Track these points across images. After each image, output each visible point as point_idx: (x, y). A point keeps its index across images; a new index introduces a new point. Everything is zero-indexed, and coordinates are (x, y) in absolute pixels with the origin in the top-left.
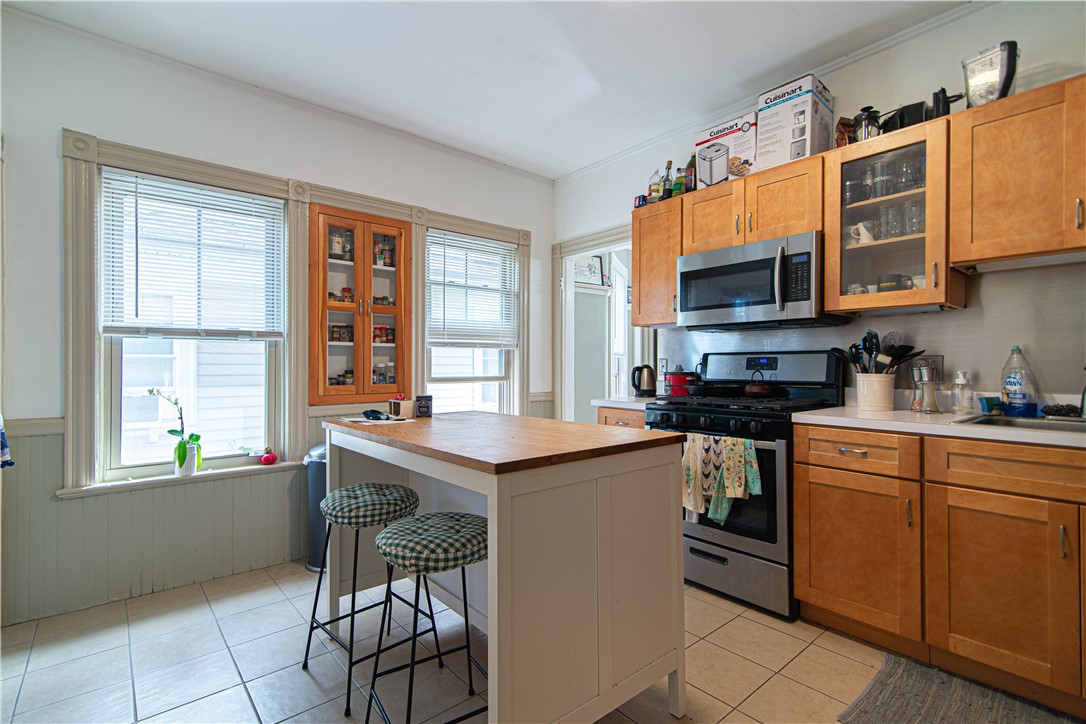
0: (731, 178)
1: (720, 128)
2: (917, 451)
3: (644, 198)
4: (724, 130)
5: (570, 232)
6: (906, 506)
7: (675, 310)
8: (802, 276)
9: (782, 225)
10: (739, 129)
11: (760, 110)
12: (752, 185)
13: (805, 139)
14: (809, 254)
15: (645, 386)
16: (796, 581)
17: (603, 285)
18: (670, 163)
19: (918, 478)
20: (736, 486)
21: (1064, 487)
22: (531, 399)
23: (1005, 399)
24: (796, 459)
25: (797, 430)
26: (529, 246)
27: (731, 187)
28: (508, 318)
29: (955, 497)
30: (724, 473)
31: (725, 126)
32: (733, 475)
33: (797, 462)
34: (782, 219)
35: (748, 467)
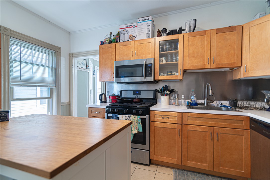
0: (130, 40)
1: (127, 25)
2: (181, 117)
3: (103, 42)
4: (128, 26)
5: (75, 50)
6: (178, 131)
7: (113, 77)
8: (150, 70)
9: (144, 55)
10: (132, 27)
11: (138, 23)
12: (136, 43)
13: (150, 33)
14: (152, 64)
15: (103, 100)
16: (151, 154)
17: (87, 68)
18: (111, 33)
19: (181, 123)
20: (135, 130)
21: (211, 123)
22: (61, 105)
23: (191, 102)
24: (151, 120)
25: (151, 112)
26: (60, 52)
27: (130, 43)
28: (52, 76)
29: (189, 127)
30: (132, 126)
31: (128, 25)
32: (134, 127)
33: (151, 121)
34: (144, 54)
35: (139, 124)
